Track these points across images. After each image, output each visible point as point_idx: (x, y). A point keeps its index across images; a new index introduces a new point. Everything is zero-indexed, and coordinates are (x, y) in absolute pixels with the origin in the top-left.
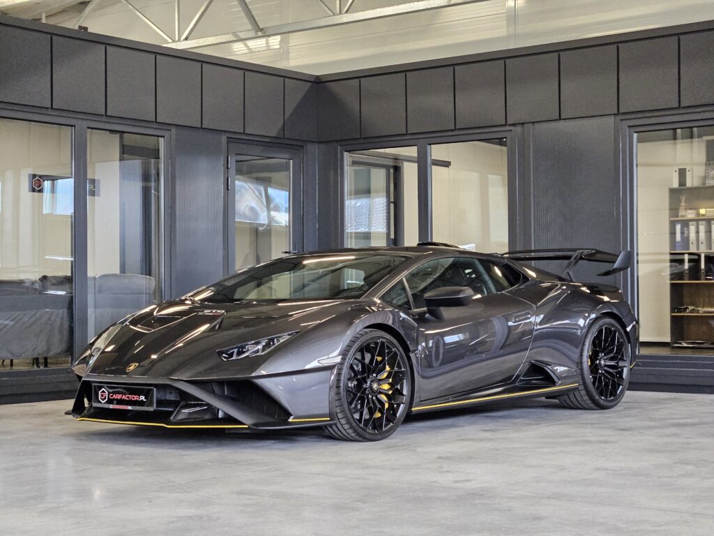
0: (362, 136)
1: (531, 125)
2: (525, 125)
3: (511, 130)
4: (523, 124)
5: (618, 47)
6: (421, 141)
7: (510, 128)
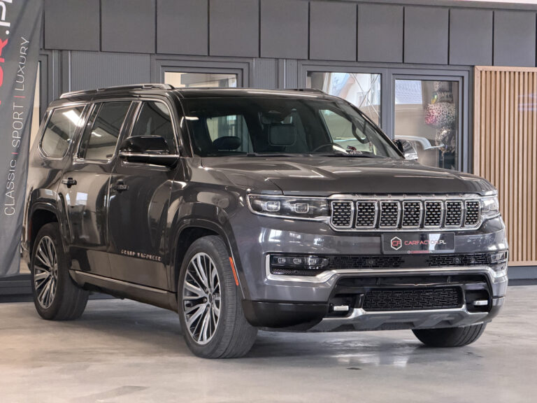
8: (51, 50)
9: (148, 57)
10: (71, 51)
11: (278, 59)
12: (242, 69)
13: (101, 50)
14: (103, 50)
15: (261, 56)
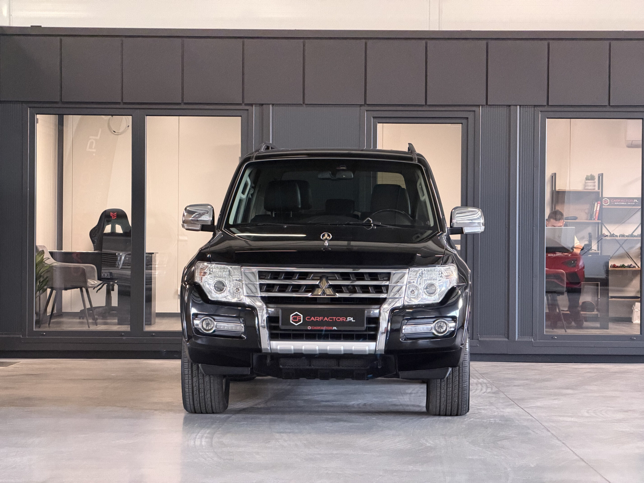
0: (64, 100)
1: (271, 106)
2: (264, 106)
3: (248, 110)
4: (262, 105)
5: (366, 44)
6: (138, 111)
7: (247, 107)
8: (251, 105)
9: (358, 108)
10: (273, 105)
11: (510, 106)
12: (467, 118)
13: (304, 103)
14: (306, 102)
15: (488, 104)
